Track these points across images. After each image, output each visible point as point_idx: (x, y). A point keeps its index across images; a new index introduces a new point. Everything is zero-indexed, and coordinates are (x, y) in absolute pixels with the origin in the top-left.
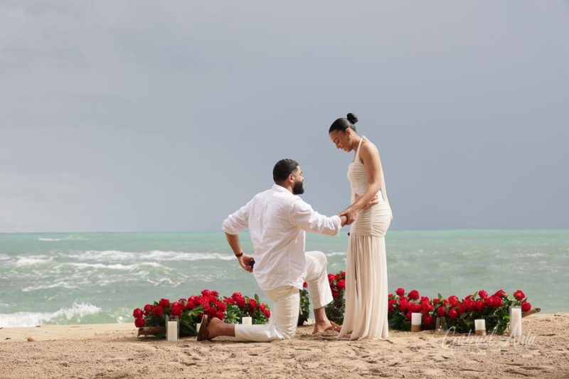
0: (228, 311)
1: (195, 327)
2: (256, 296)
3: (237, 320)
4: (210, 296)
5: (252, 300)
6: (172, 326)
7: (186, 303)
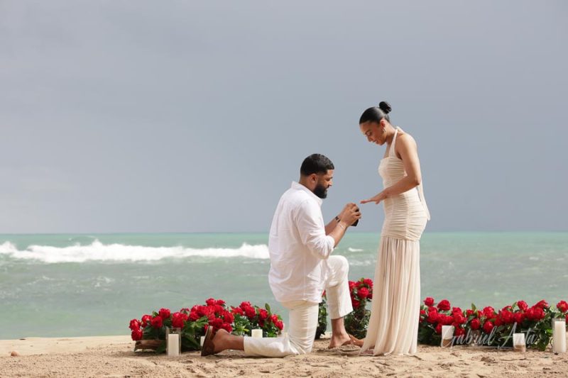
0: (235, 322)
1: (199, 341)
2: (267, 306)
3: (246, 333)
4: (215, 306)
5: (262, 311)
6: (173, 339)
7: (189, 313)
